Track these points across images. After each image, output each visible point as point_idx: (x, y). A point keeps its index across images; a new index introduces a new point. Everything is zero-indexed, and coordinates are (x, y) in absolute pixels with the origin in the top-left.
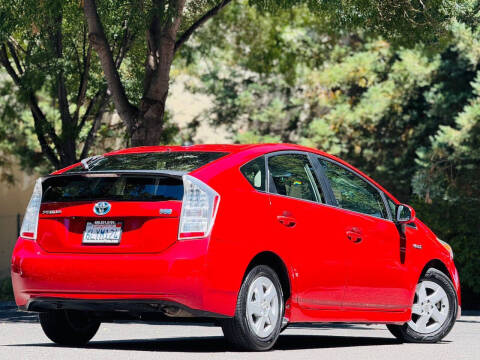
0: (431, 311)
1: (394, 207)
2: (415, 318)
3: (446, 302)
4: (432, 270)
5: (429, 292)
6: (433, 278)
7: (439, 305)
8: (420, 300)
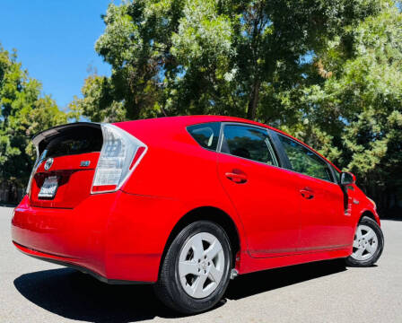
0: (365, 245)
1: (338, 175)
2: (355, 250)
3: (375, 239)
4: (365, 217)
5: (364, 232)
6: (366, 223)
7: (371, 241)
8: (358, 238)
